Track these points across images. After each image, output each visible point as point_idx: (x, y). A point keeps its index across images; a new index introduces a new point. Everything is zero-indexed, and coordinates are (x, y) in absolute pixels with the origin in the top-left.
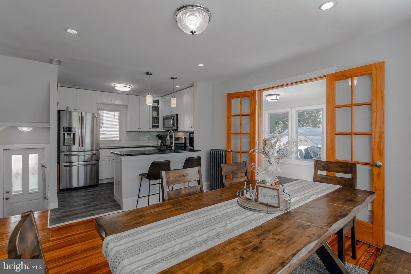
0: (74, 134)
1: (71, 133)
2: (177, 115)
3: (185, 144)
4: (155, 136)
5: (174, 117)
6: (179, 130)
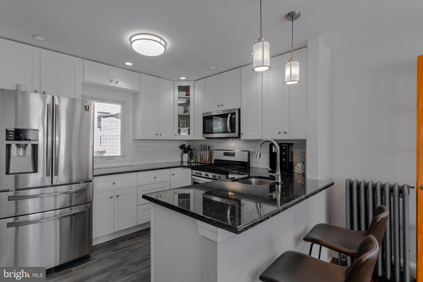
0: (35, 147)
1: (27, 145)
2: (239, 110)
3: (249, 162)
4: (178, 147)
5: (234, 114)
6: (242, 137)
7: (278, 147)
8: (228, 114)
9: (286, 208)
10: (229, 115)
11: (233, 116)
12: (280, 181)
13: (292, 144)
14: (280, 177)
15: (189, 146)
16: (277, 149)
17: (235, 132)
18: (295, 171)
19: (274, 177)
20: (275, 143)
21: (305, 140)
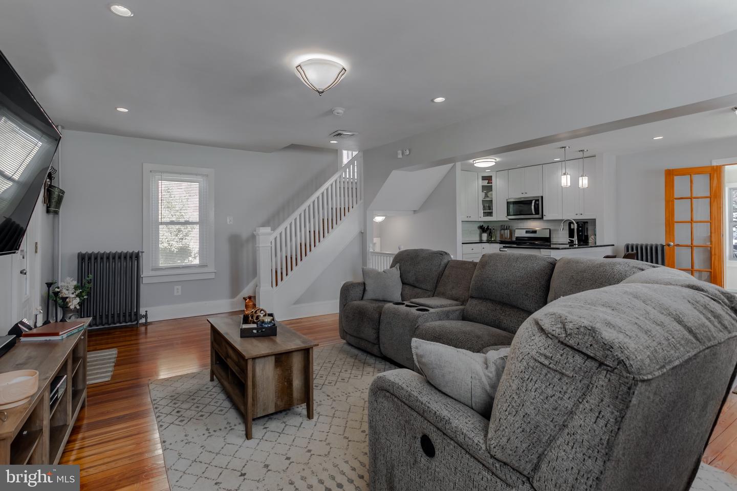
2: (542, 197)
3: (550, 237)
4: (477, 228)
5: (538, 200)
6: (545, 218)
7: (576, 225)
8: (532, 200)
9: (579, 248)
10: (534, 201)
11: (537, 202)
12: (577, 243)
13: (587, 222)
14: (577, 241)
15: (488, 226)
16: (575, 226)
17: (538, 214)
18: (590, 242)
19: (573, 240)
20: (574, 221)
21: (595, 219)
